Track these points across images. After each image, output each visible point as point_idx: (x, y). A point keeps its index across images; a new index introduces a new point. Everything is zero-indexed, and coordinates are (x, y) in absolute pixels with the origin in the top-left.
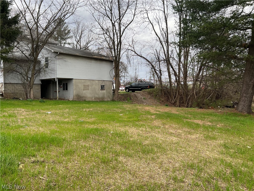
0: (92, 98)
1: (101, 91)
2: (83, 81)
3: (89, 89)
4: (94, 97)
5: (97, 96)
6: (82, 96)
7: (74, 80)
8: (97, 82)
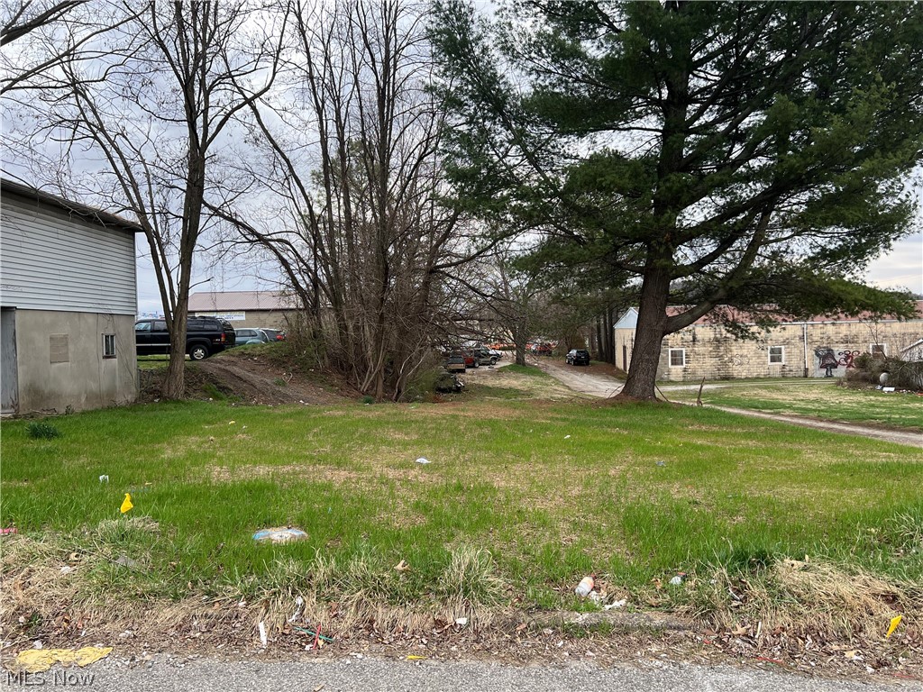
0: (79, 396)
1: (104, 363)
2: (48, 318)
3: (70, 355)
4: (86, 392)
5: (93, 386)
6: (46, 392)
7: (18, 315)
8: (91, 320)
